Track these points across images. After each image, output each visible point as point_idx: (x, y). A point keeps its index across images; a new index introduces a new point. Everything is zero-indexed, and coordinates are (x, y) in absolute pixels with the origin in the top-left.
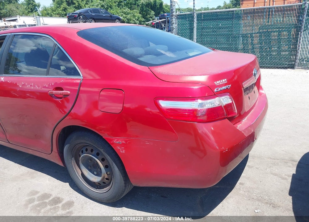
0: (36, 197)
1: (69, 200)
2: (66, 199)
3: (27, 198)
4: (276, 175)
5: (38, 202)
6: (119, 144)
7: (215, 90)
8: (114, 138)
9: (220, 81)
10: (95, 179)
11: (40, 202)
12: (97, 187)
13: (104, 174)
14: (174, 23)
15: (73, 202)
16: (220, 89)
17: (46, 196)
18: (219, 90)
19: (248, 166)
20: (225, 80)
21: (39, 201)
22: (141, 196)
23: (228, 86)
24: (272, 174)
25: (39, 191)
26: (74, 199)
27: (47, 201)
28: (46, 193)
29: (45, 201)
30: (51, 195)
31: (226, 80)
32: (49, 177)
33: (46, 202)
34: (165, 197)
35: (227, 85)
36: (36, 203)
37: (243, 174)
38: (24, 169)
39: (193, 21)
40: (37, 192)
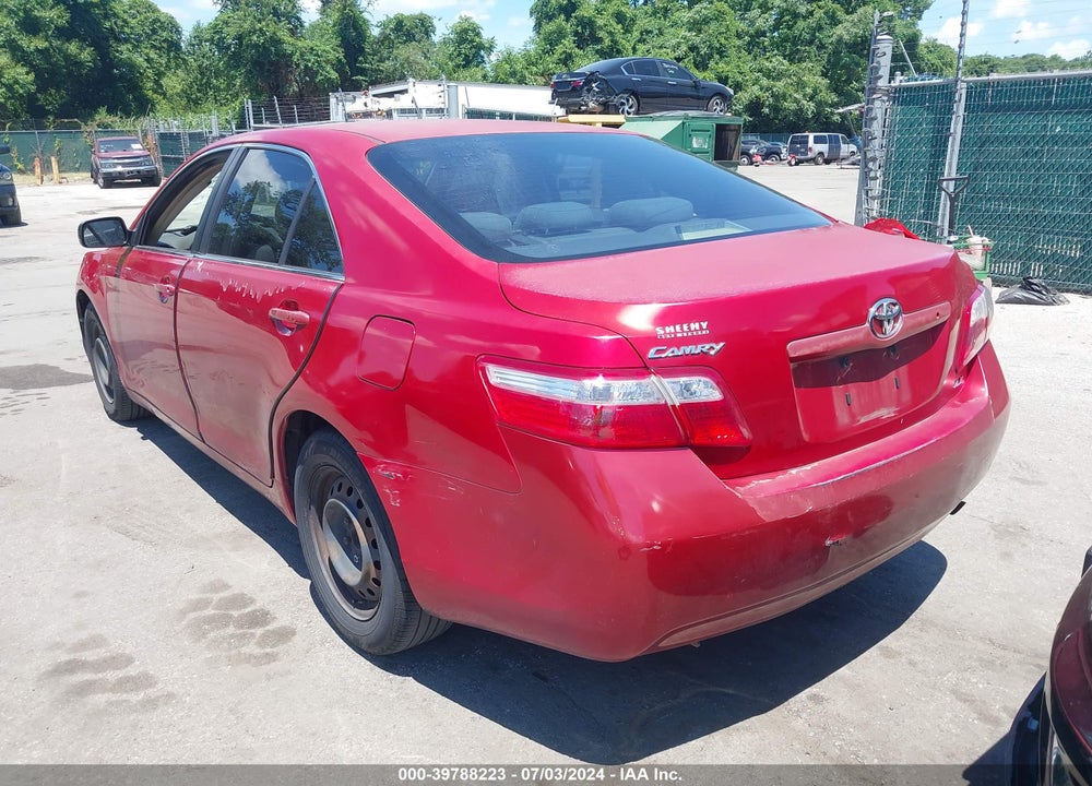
0: (216, 597)
1: (287, 623)
2: (282, 620)
3: (194, 596)
4: (965, 701)
5: (213, 612)
6: (387, 480)
7: (652, 353)
8: (380, 460)
9: (678, 327)
10: (352, 576)
11: (217, 612)
12: (356, 601)
13: (368, 563)
14: (875, 118)
15: (293, 633)
16: (671, 350)
17: (241, 600)
18: (669, 353)
19: (881, 648)
20: (701, 326)
21: (216, 609)
22: (477, 660)
23: (707, 346)
24: (954, 692)
25: (230, 584)
26: (300, 625)
27: (235, 613)
28: (243, 594)
29: (231, 612)
30: (252, 601)
31: (704, 325)
32: (274, 554)
33: (231, 617)
34: (544, 679)
35: (708, 342)
36: (210, 612)
37: (843, 671)
38: (231, 523)
39: (950, 111)
40: (226, 586)
